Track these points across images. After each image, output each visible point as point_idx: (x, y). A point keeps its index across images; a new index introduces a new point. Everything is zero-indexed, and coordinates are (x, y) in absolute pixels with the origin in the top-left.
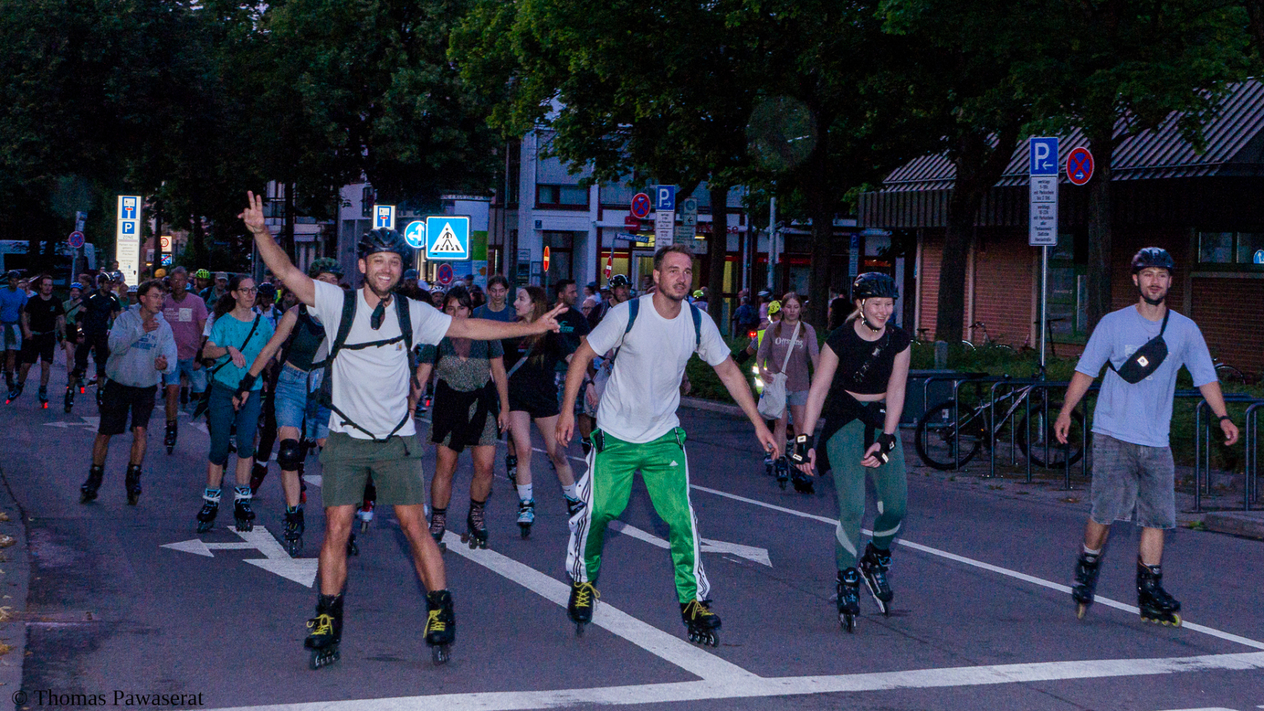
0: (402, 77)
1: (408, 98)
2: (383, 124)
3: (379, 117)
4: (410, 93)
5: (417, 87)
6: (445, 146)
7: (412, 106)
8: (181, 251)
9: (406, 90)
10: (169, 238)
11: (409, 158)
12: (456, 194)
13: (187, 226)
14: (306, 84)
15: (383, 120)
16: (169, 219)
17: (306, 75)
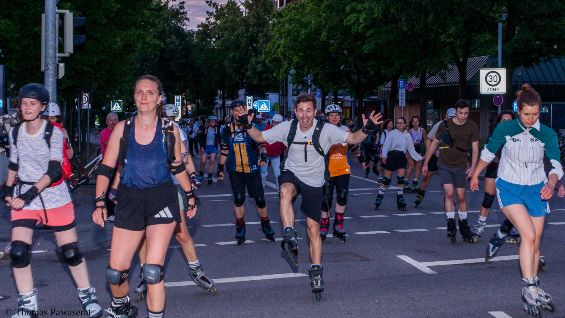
0: (253, 60)
1: (255, 66)
2: (249, 73)
3: (247, 71)
4: (256, 64)
5: (257, 63)
6: (266, 79)
7: (256, 68)
8: (194, 110)
9: (254, 64)
10: (190, 106)
11: (256, 83)
12: (270, 92)
13: (195, 103)
14: (226, 63)
15: (248, 72)
16: (189, 100)
17: (226, 60)
